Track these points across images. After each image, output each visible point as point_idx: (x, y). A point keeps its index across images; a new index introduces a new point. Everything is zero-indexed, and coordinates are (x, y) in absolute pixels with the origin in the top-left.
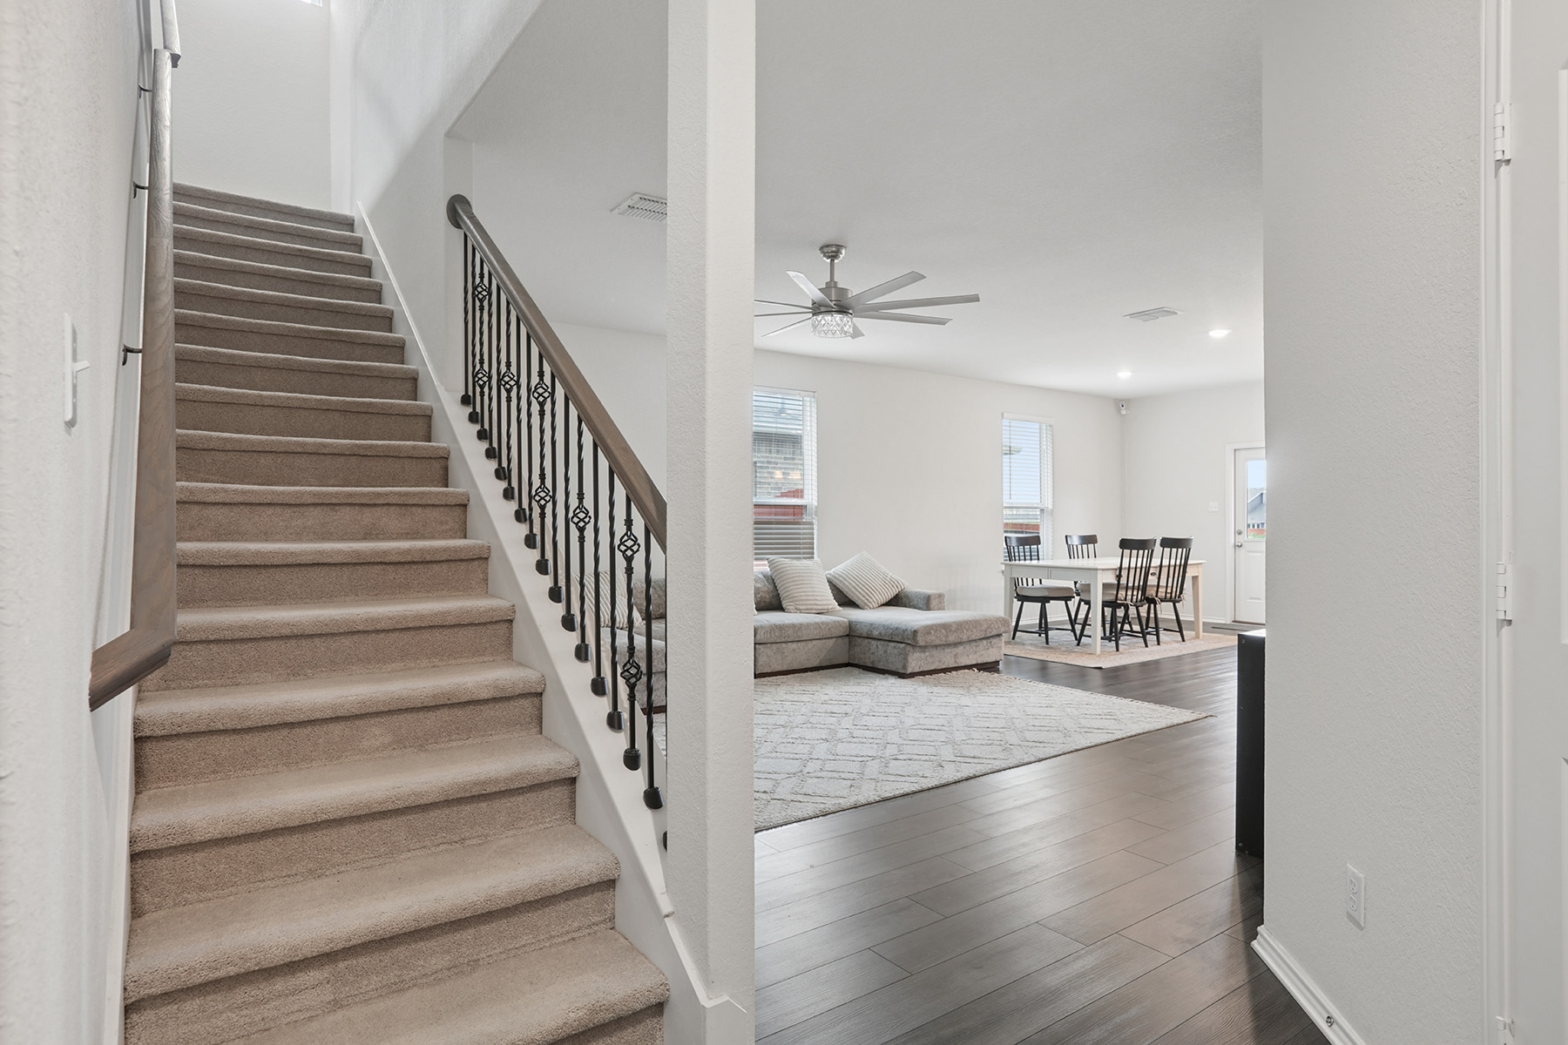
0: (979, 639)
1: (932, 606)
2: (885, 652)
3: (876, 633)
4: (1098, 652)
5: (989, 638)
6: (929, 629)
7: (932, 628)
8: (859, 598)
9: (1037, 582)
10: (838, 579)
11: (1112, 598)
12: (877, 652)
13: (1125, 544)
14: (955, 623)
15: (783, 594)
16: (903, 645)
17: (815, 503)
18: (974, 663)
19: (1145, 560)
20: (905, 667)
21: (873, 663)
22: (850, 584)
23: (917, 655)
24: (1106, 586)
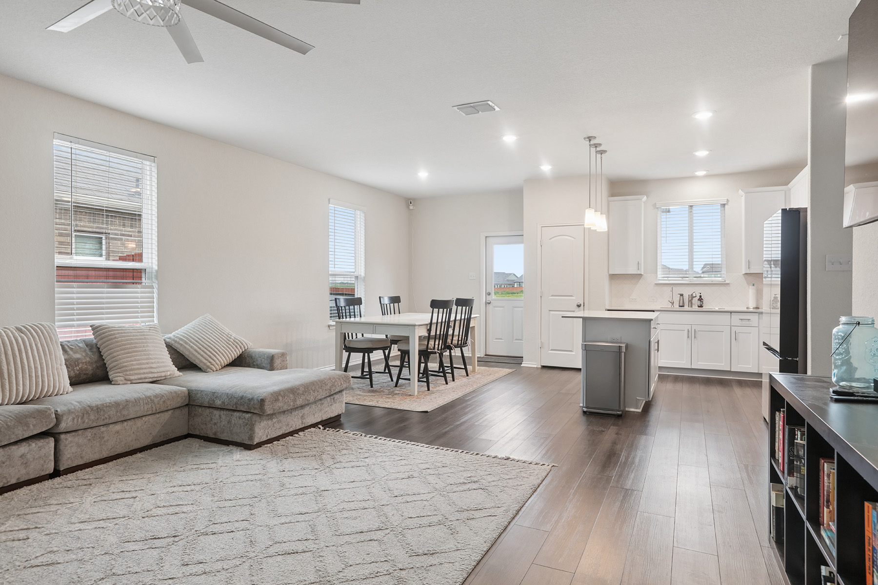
0: (324, 398)
1: (275, 365)
2: (229, 422)
3: (218, 403)
4: (416, 393)
5: (332, 395)
6: (277, 396)
7: (280, 394)
8: (201, 361)
9: (360, 336)
10: (179, 343)
11: (424, 348)
12: (219, 423)
13: (436, 304)
14: (302, 385)
15: (110, 364)
16: (249, 415)
17: (155, 267)
18: (320, 420)
19: (445, 315)
20: (251, 438)
21: (215, 434)
22: (192, 347)
23: (264, 423)
24: (421, 338)
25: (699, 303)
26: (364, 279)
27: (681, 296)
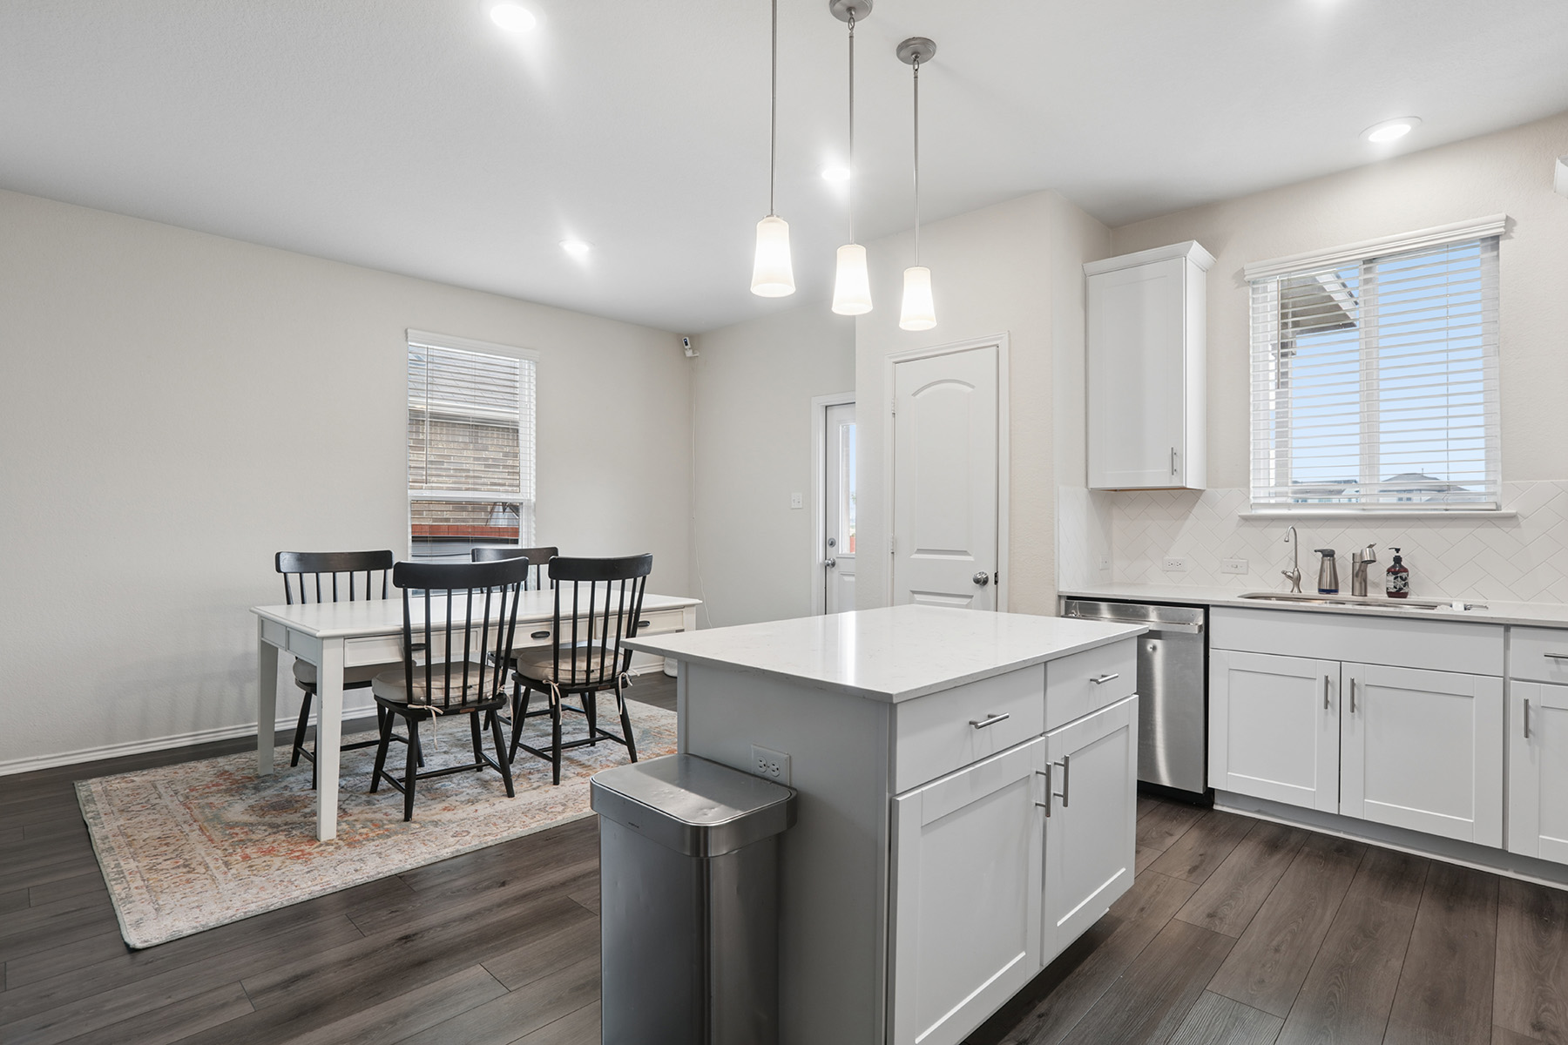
25: (1390, 582)
26: (535, 509)
27: (1324, 556)
